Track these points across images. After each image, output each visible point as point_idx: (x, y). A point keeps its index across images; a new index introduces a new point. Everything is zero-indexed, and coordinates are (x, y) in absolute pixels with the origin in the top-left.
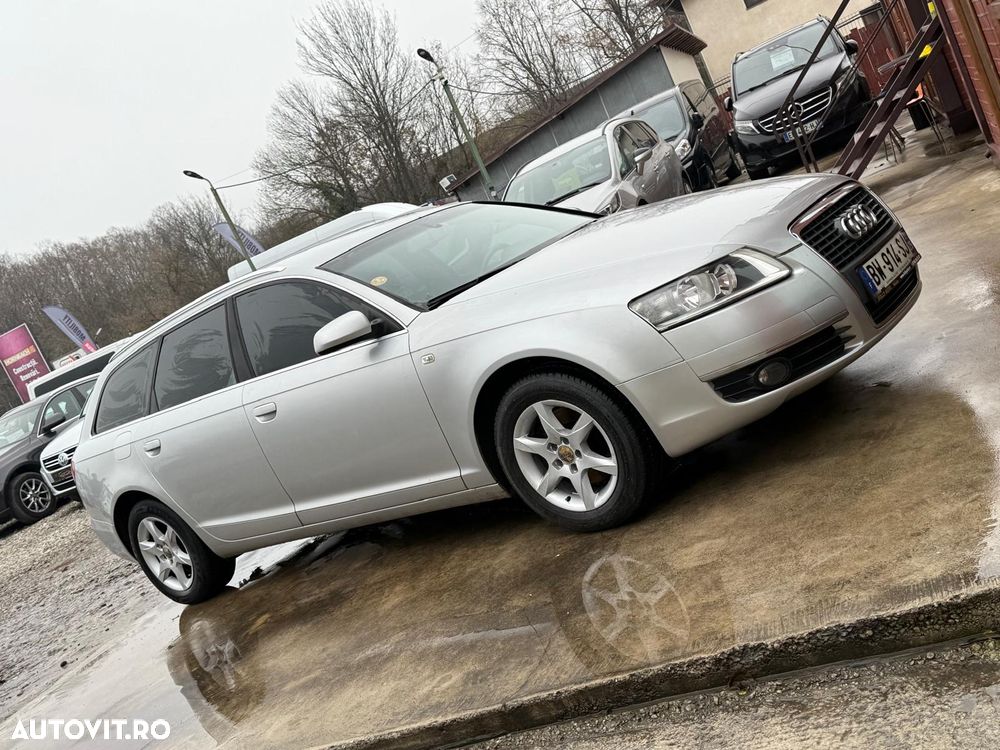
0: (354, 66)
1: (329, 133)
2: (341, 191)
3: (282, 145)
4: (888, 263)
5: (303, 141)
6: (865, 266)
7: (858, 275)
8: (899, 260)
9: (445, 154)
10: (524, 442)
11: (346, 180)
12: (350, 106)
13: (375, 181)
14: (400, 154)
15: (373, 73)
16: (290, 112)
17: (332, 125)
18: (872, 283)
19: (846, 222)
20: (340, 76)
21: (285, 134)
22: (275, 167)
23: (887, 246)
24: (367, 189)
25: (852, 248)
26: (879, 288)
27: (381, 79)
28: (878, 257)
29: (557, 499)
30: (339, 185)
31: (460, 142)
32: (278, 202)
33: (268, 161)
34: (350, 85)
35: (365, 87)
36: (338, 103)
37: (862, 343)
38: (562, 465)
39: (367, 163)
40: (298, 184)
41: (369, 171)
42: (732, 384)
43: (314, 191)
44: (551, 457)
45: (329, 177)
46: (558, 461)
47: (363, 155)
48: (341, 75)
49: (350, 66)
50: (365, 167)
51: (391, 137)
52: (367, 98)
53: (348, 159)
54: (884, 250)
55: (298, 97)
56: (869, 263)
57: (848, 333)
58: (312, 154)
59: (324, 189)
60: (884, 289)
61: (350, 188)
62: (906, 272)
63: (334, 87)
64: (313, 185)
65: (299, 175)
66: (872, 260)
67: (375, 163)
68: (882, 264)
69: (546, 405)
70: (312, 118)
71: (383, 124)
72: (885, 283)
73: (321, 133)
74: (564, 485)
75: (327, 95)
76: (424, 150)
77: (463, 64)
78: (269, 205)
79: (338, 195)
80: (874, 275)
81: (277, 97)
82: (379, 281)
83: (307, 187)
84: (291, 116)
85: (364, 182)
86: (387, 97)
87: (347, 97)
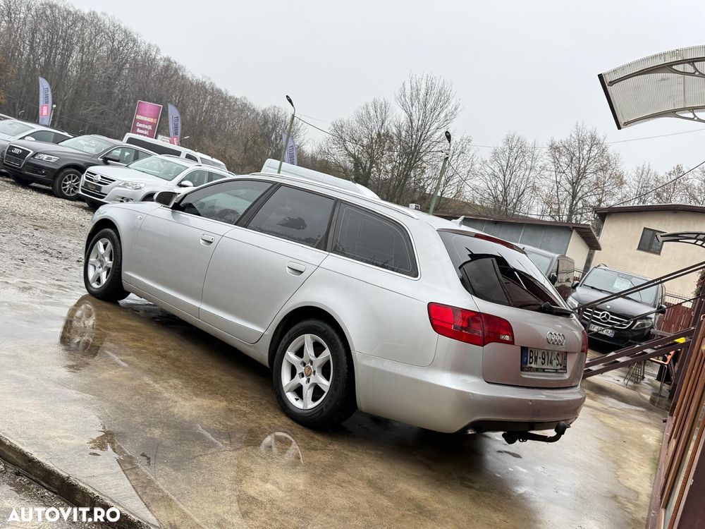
0: (421, 117)
1: (383, 139)
2: (364, 169)
3: (355, 125)
5: (366, 131)
9: (430, 194)
11: (371, 167)
12: (404, 134)
13: (385, 179)
14: (407, 176)
15: (427, 127)
16: (372, 113)
17: (387, 135)
20: (410, 116)
21: (361, 121)
22: (343, 132)
24: (378, 180)
27: (429, 133)
30: (365, 166)
31: (442, 194)
32: (330, 149)
33: (342, 127)
34: (412, 123)
35: (418, 131)
36: (399, 127)
39: (389, 167)
40: (347, 150)
41: (387, 172)
43: (352, 159)
45: (364, 158)
47: (391, 162)
48: (411, 116)
49: (420, 115)
50: (386, 168)
51: (410, 164)
52: (414, 136)
53: (382, 158)
55: (382, 110)
58: (365, 142)
59: (357, 162)
61: (369, 173)
63: (403, 118)
64: (354, 156)
65: (351, 147)
67: (393, 170)
70: (381, 124)
71: (412, 155)
73: (379, 135)
75: (397, 118)
76: (422, 184)
77: (475, 159)
78: (325, 148)
79: (361, 171)
81: (372, 100)
83: (350, 154)
84: (371, 115)
85: (380, 175)
86: (424, 144)
87: (405, 128)
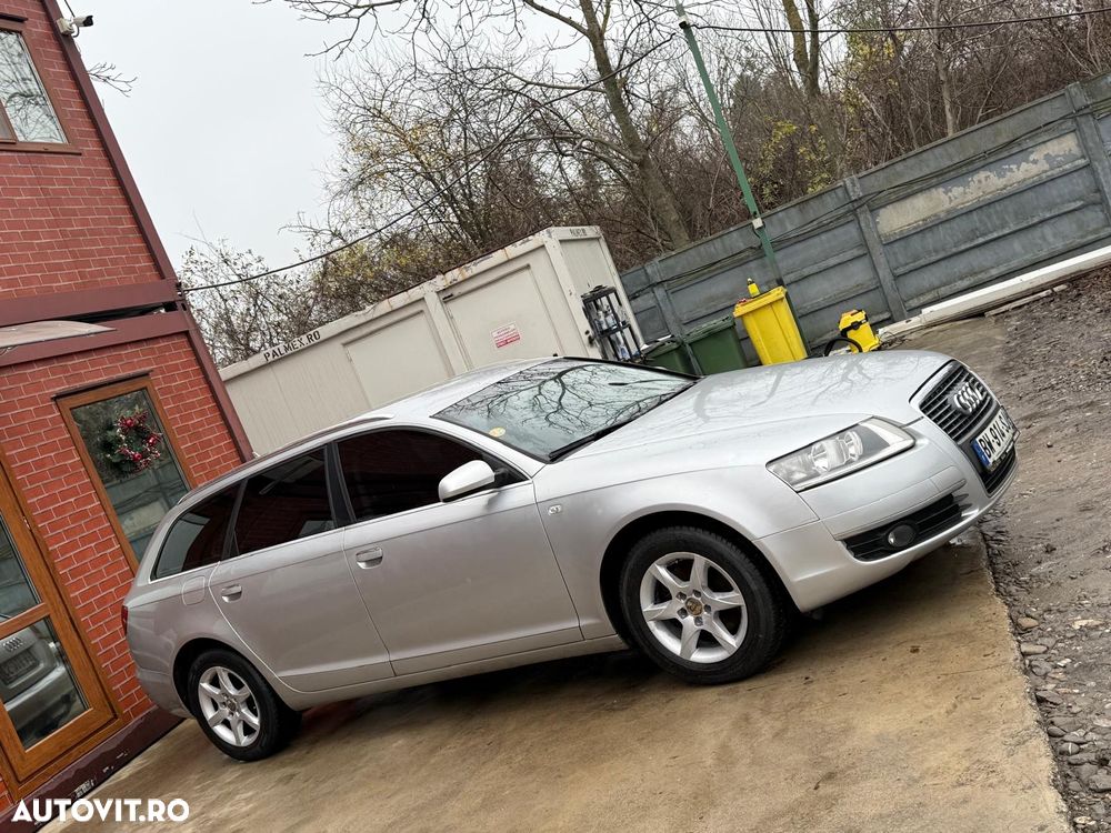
4: (996, 438)
6: (977, 440)
7: (972, 447)
8: (1004, 435)
18: (985, 457)
19: (958, 398)
23: (993, 422)
25: (965, 423)
26: (991, 461)
28: (987, 431)
37: (977, 511)
42: (865, 543)
54: (991, 426)
56: (980, 437)
57: (966, 501)
60: (994, 462)
62: (1008, 449)
66: (983, 434)
68: (991, 438)
72: (995, 457)
80: (985, 448)
82: (498, 432)
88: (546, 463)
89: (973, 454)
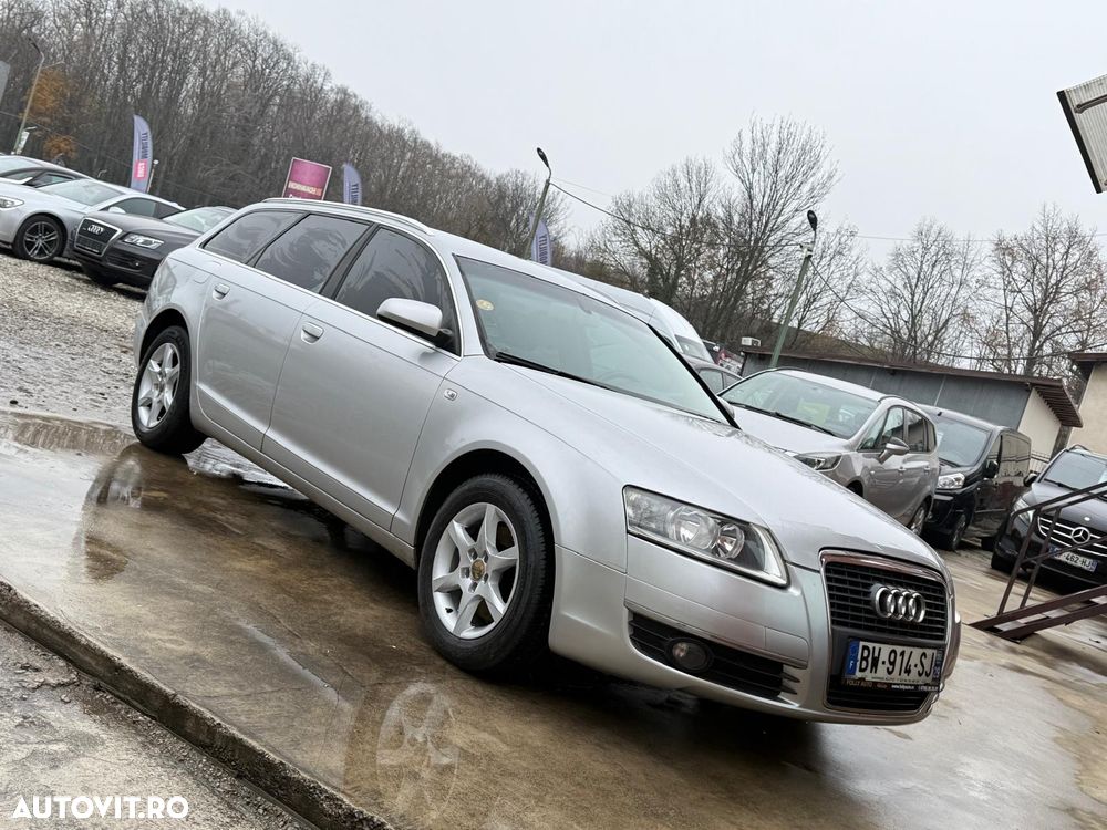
0: (768, 191)
1: (700, 228)
2: (666, 279)
3: (653, 202)
4: (892, 663)
5: (671, 214)
6: (862, 644)
7: (847, 645)
8: (908, 671)
9: (779, 324)
10: (457, 529)
11: (678, 275)
12: (736, 218)
13: (702, 296)
14: (741, 292)
15: (779, 208)
16: (683, 182)
17: (708, 222)
18: (855, 665)
19: (884, 595)
20: (749, 189)
21: (663, 197)
22: (631, 215)
23: (908, 650)
24: (689, 298)
25: (867, 620)
26: (858, 674)
27: (781, 219)
28: (886, 649)
29: (441, 602)
30: (668, 274)
31: (800, 325)
32: (608, 244)
33: (630, 205)
34: (751, 203)
35: (761, 214)
36: (728, 209)
37: (797, 705)
38: (468, 576)
39: (709, 276)
40: (637, 245)
41: (705, 284)
42: (651, 632)
43: (645, 261)
44: (466, 561)
45: (667, 260)
46: (468, 569)
47: (712, 267)
48: (751, 188)
49: (766, 187)
50: (704, 277)
51: (746, 271)
52: (755, 224)
53: (697, 259)
54: (899, 649)
55: (700, 178)
56: (871, 645)
57: (792, 685)
58: (669, 231)
59: (654, 265)
60: (862, 679)
61: (675, 285)
62: (903, 687)
63: (737, 193)
64: (648, 256)
65: (644, 239)
66: (877, 646)
67: (716, 278)
68: (884, 656)
69: (497, 513)
70: (697, 202)
71: (750, 253)
72: (869, 676)
73: (693, 221)
74: (455, 594)
75: (725, 193)
76: (766, 306)
77: (861, 265)
78: (600, 241)
79: (660, 281)
80: (863, 658)
81: (684, 162)
82: (484, 305)
83: (642, 253)
84: (681, 186)
85: (692, 289)
86: (772, 238)
87: (739, 208)
88: (487, 353)
89: (842, 651)
